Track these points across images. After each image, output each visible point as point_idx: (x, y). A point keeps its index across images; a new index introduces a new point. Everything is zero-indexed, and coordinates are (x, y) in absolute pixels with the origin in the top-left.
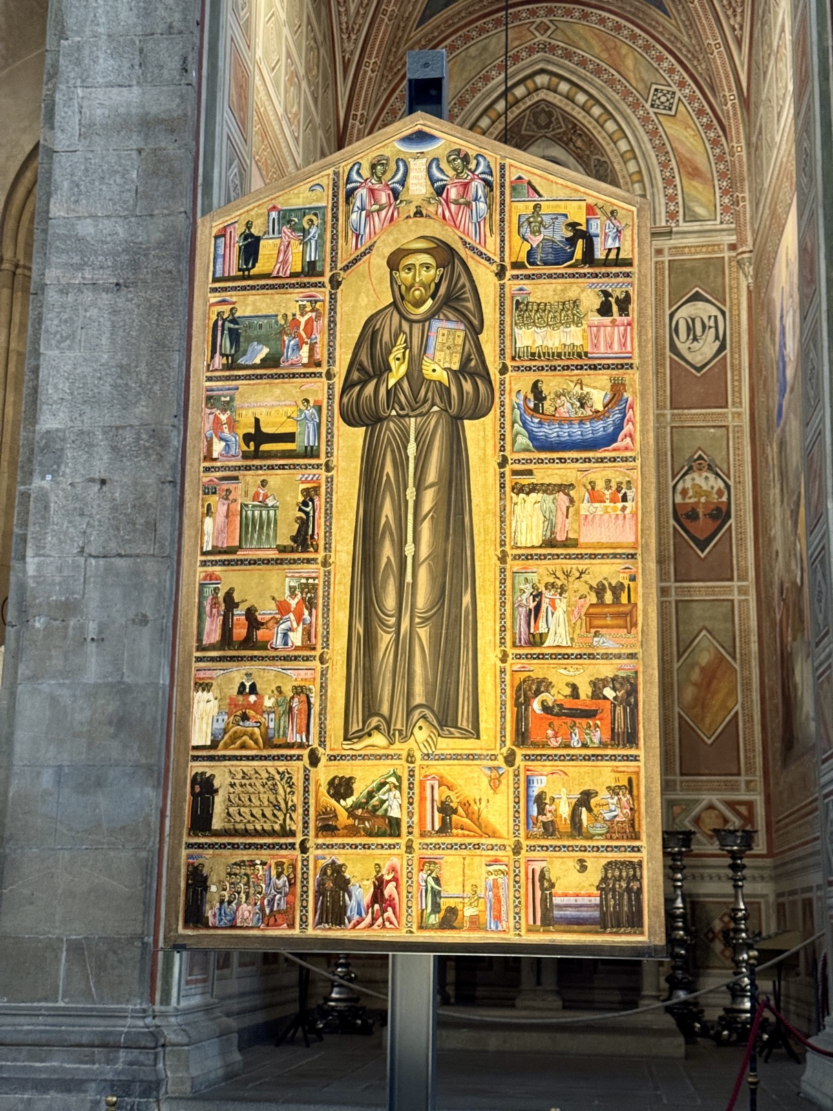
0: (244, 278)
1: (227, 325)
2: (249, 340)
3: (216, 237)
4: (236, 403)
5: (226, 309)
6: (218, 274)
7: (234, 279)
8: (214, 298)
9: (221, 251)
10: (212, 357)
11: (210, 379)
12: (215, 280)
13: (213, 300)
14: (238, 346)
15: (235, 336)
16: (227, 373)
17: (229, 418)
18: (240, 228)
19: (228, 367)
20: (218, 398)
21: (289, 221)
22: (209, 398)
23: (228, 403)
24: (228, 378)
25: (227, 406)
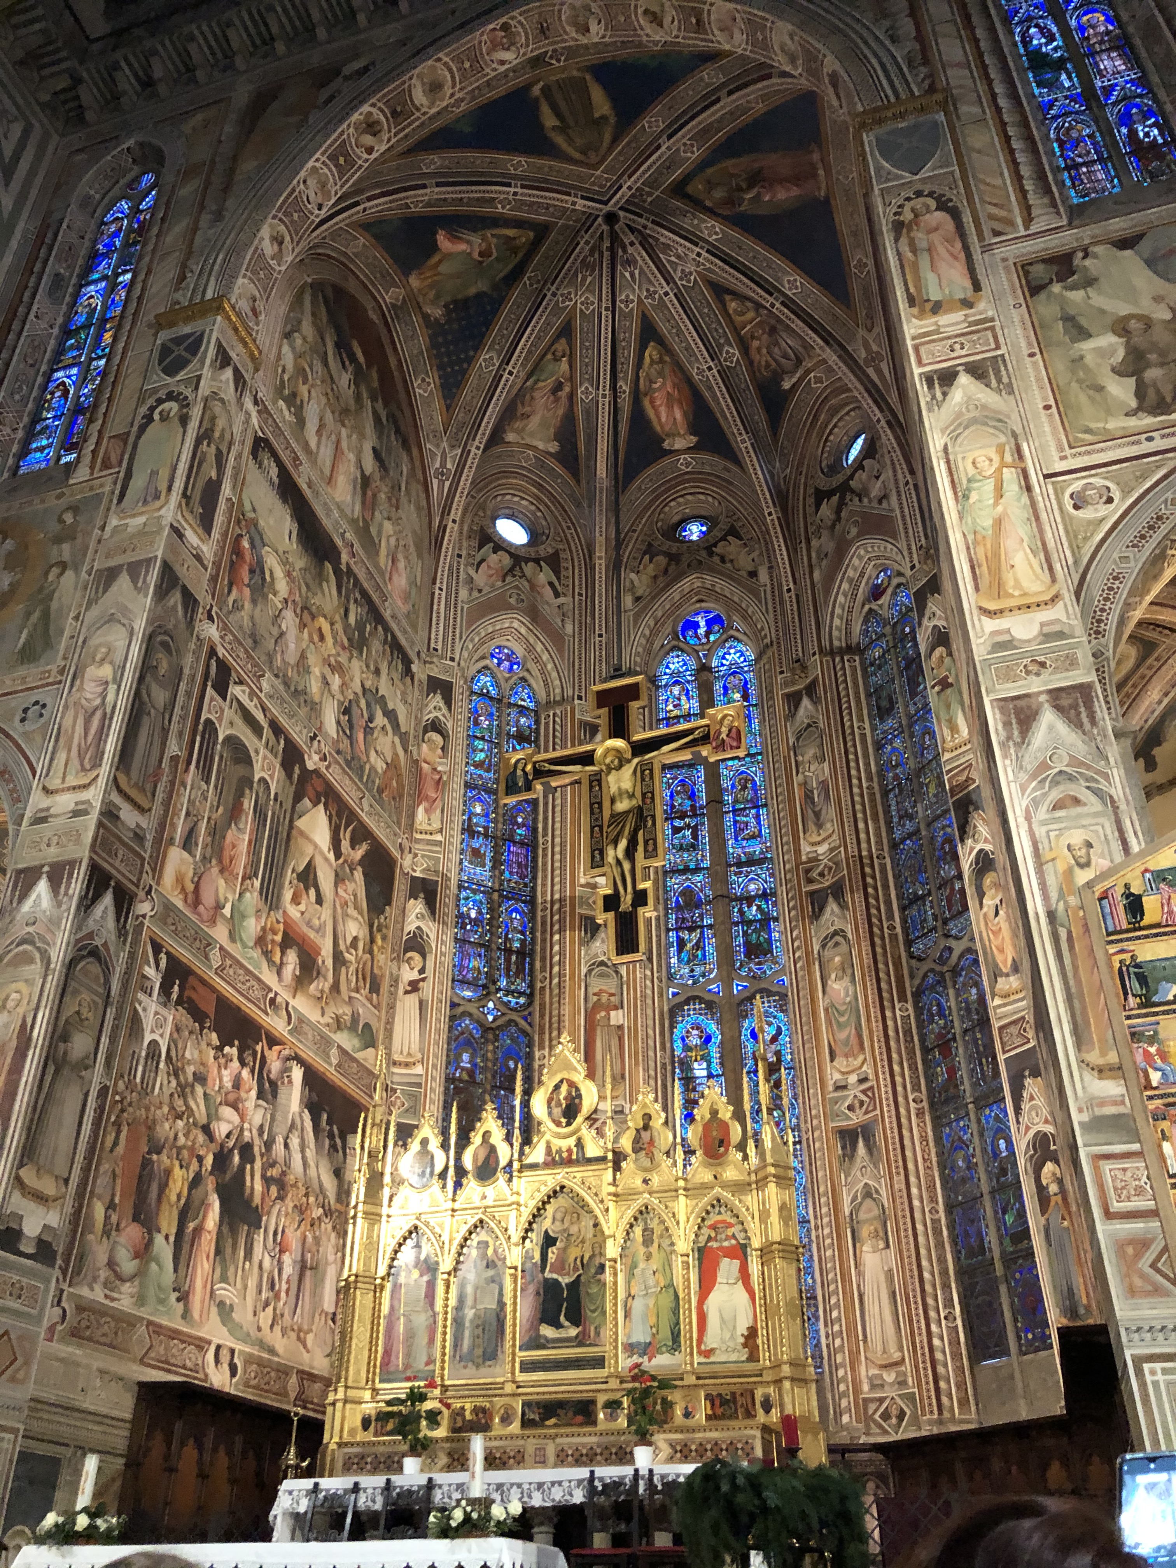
0: (1135, 930)
1: (1132, 970)
2: (1159, 981)
3: (1100, 899)
4: (1162, 1036)
5: (1127, 957)
6: (1111, 929)
7: (1127, 931)
8: (1112, 949)
9: (1107, 910)
10: (1126, 999)
11: (1128, 1017)
12: (1109, 934)
13: (1111, 951)
14: (1147, 986)
15: (1142, 979)
16: (1144, 1011)
17: (1158, 1051)
18: (1120, 890)
19: (1141, 1006)
20: (1142, 1034)
21: (1164, 880)
22: (1133, 1034)
23: (1152, 1037)
24: (1146, 1015)
25: (1152, 1040)
